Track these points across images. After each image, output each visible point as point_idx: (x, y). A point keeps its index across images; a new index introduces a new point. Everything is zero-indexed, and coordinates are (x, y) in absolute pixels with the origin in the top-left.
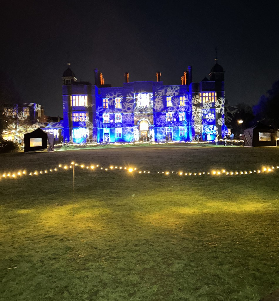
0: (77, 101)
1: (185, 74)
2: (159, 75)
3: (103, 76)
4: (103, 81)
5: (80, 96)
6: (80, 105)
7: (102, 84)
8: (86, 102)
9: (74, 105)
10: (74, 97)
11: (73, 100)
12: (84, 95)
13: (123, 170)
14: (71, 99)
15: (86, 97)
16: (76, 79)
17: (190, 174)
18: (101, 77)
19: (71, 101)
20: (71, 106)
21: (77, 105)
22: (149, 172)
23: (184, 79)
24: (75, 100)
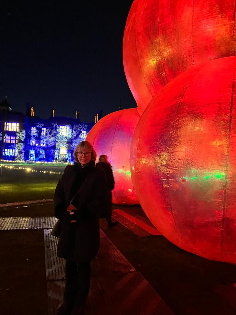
0: (10, 127)
1: (97, 115)
2: (78, 113)
3: (33, 109)
4: (33, 113)
5: (13, 124)
6: (12, 130)
7: (32, 115)
8: (18, 128)
9: (7, 130)
10: (8, 124)
11: (6, 126)
12: (17, 123)
13: (25, 169)
14: (5, 125)
15: (18, 124)
16: (11, 109)
17: (55, 173)
18: (32, 110)
19: (5, 127)
20: (5, 130)
21: (10, 130)
22: (36, 171)
23: (97, 118)
24: (9, 126)
